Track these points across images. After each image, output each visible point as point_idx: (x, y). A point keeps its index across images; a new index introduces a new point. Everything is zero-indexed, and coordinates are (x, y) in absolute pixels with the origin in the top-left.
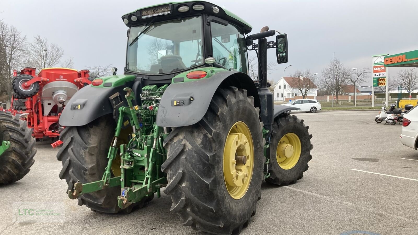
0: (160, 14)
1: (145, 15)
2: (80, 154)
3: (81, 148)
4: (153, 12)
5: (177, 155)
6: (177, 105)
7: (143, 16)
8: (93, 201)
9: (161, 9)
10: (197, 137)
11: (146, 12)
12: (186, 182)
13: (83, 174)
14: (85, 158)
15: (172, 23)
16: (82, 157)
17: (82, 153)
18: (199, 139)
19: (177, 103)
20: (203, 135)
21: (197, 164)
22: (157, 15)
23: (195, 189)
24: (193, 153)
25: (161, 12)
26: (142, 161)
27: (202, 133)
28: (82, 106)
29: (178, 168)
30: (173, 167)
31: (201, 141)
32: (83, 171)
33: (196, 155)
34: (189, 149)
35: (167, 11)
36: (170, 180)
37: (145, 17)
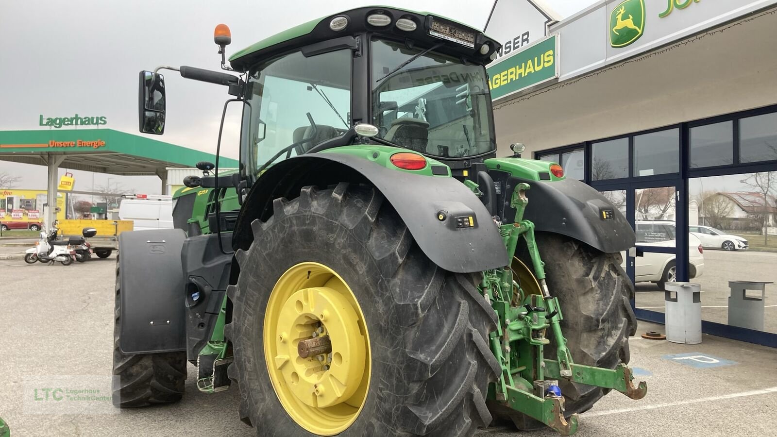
0: (459, 42)
1: (435, 31)
4: (448, 31)
7: (432, 30)
9: (460, 32)
11: (438, 25)
22: (454, 40)
25: (460, 39)
35: (469, 42)
36: (607, 338)
37: (435, 33)
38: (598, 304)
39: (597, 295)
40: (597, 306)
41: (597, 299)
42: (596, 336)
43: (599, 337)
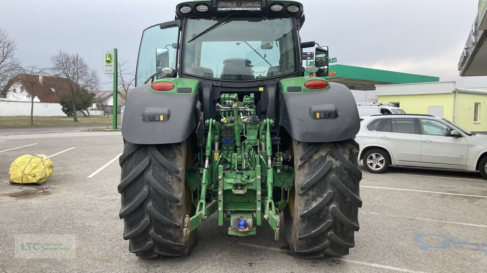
0: (245, 9)
1: (222, 7)
2: (166, 181)
3: (167, 173)
4: (235, 5)
5: (325, 174)
6: (320, 118)
7: (219, 7)
8: (173, 243)
9: (247, 3)
10: (343, 153)
11: (224, 4)
12: (335, 202)
13: (169, 207)
14: (173, 186)
15: (247, 21)
16: (169, 185)
17: (169, 179)
18: (347, 155)
19: (320, 115)
20: (349, 151)
21: (349, 182)
22: (241, 9)
23: (345, 209)
24: (343, 170)
25: (247, 7)
26: (251, 184)
27: (347, 149)
28: (166, 117)
29: (325, 187)
30: (317, 187)
31: (348, 157)
32: (169, 203)
33: (346, 172)
34: (336, 166)
35: (256, 7)
36: (312, 202)
37: (222, 9)
38: (306, 177)
39: (306, 171)
40: (305, 178)
41: (305, 173)
42: (304, 199)
43: (306, 200)
